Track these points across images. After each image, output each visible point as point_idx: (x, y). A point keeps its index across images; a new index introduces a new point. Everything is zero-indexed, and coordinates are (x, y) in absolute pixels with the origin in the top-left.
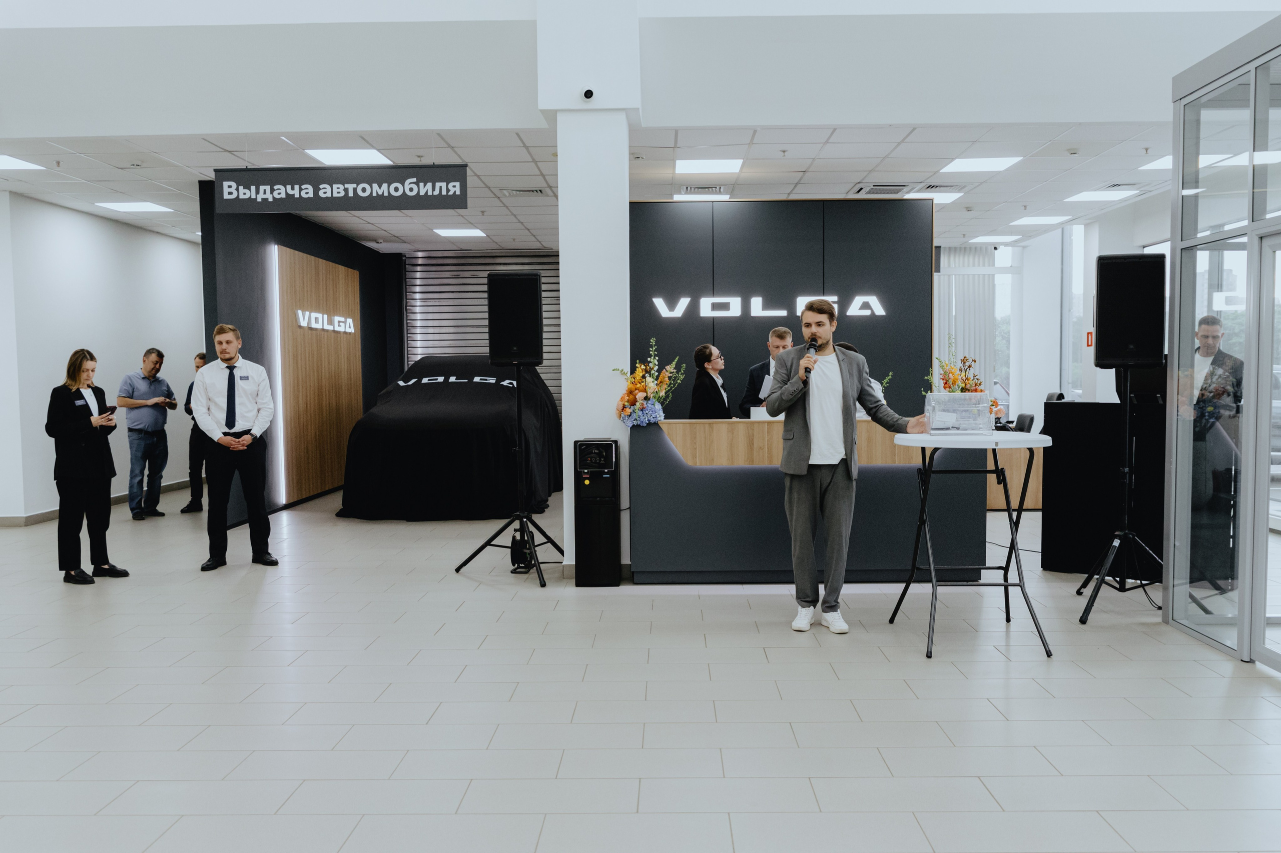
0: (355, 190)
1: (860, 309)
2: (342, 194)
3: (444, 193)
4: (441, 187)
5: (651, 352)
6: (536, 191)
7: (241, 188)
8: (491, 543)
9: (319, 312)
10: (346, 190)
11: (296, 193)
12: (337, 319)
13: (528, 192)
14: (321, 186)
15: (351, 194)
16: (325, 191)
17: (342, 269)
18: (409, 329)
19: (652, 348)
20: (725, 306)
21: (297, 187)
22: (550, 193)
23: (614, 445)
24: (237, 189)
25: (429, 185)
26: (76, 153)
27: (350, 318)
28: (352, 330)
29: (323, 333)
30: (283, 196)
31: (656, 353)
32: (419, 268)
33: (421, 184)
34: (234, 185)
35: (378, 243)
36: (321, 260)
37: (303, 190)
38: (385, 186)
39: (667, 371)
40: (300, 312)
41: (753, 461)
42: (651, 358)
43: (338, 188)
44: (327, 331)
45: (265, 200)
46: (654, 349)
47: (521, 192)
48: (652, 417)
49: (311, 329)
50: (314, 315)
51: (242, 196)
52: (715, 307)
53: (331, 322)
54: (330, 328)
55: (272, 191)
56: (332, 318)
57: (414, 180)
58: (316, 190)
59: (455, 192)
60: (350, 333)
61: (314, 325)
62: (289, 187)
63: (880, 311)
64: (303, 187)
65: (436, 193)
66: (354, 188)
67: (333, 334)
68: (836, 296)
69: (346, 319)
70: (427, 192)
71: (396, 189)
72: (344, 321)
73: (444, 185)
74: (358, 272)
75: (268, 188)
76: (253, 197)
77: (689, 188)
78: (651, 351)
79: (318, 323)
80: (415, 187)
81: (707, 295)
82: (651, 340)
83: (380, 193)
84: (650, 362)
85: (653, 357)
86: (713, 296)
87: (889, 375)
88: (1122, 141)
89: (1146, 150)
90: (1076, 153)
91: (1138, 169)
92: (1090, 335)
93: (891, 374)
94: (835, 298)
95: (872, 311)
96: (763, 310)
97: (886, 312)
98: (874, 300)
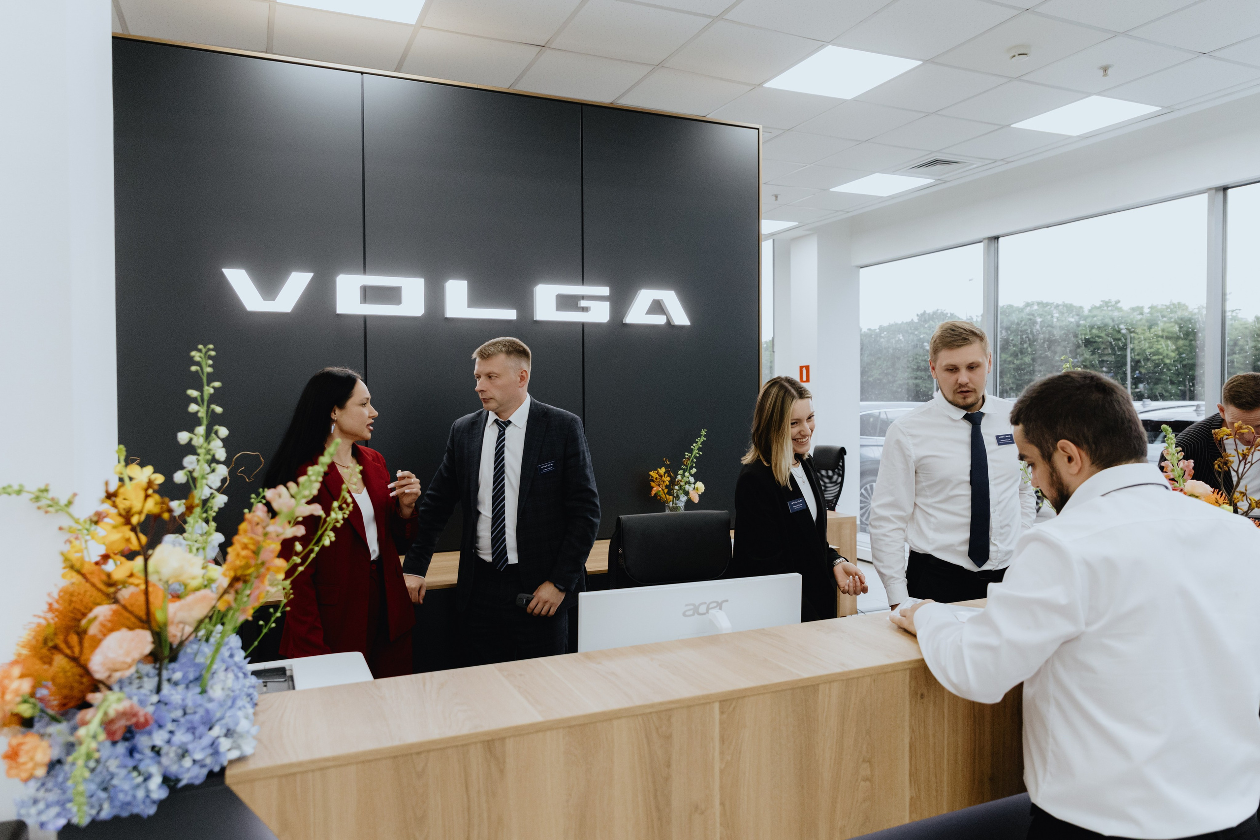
1: (647, 313)
5: (193, 408)
19: (200, 389)
31: (219, 410)
39: (273, 513)
42: (191, 430)
46: (209, 390)
48: (187, 762)
52: (368, 294)
63: (681, 318)
68: (607, 285)
78: (195, 400)
81: (349, 268)
84: (190, 449)
85: (201, 430)
86: (365, 272)
87: (701, 435)
88: (1115, 35)
89: (1105, 69)
90: (1026, 54)
91: (1012, 126)
92: (804, 369)
93: (703, 433)
94: (605, 291)
95: (667, 317)
96: (469, 306)
97: (691, 323)
98: (670, 299)
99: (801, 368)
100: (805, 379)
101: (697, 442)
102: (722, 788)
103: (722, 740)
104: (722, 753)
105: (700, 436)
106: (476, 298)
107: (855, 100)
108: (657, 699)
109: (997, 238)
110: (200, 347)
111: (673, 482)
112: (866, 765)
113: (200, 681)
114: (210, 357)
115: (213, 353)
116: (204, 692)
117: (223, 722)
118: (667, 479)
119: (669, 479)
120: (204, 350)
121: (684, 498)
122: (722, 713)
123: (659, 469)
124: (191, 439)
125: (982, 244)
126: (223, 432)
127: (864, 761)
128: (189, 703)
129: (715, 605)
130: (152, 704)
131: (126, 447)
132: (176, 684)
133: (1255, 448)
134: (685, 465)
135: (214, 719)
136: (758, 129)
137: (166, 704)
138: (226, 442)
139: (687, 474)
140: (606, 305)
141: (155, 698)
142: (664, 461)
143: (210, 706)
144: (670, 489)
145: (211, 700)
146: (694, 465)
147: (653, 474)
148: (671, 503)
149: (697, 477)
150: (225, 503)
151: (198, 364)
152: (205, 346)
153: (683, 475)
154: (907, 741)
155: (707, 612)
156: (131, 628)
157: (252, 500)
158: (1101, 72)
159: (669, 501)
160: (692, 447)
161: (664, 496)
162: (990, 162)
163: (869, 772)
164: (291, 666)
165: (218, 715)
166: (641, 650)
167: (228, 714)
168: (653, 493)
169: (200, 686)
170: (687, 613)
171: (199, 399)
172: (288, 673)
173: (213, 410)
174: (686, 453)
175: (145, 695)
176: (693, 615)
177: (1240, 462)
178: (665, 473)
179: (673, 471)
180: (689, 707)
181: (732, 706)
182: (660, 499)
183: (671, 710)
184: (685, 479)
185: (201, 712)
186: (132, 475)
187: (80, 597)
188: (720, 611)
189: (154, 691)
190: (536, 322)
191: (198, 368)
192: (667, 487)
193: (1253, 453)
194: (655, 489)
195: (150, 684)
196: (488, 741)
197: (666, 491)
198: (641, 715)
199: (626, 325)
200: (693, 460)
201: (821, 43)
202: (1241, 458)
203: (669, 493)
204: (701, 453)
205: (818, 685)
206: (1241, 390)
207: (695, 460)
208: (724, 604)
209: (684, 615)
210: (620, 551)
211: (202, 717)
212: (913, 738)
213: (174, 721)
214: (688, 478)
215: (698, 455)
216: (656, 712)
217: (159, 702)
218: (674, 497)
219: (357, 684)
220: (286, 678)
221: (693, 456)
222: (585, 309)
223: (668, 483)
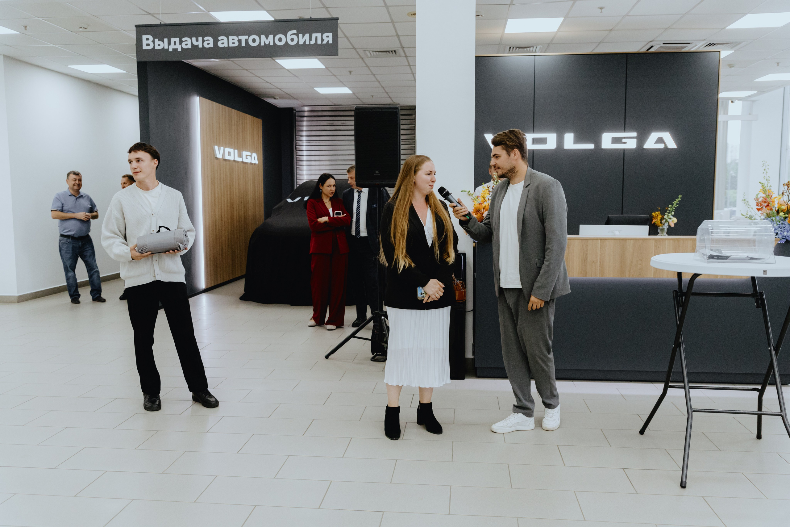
0: (247, 41)
1: (656, 143)
2: (237, 44)
3: (319, 42)
4: (316, 38)
6: (392, 51)
7: (156, 40)
8: (355, 336)
9: (231, 148)
10: (240, 41)
11: (199, 44)
12: (245, 153)
13: (385, 53)
14: (220, 38)
15: (243, 44)
16: (223, 42)
17: (249, 117)
18: (298, 162)
20: (543, 141)
21: (200, 39)
22: (403, 54)
23: (462, 257)
24: (153, 42)
25: (307, 36)
26: (35, 17)
27: (254, 153)
28: (256, 162)
29: (234, 163)
30: (190, 46)
32: (305, 119)
33: (301, 35)
34: (150, 37)
35: (275, 99)
36: (233, 110)
37: (205, 41)
38: (271, 37)
40: (216, 147)
41: (586, 273)
43: (233, 39)
44: (238, 162)
45: (175, 50)
47: (380, 53)
49: (225, 160)
50: (227, 150)
51: (157, 47)
52: (536, 141)
53: (240, 156)
54: (240, 160)
55: (181, 42)
56: (242, 152)
57: (295, 32)
58: (216, 41)
59: (328, 41)
60: (255, 164)
61: (227, 157)
62: (194, 39)
63: (672, 144)
64: (205, 39)
65: (313, 42)
66: (246, 39)
67: (242, 164)
68: (636, 132)
69: (252, 153)
70: (305, 42)
71: (280, 40)
72: (250, 155)
73: (319, 35)
74: (261, 120)
75: (177, 40)
76: (166, 47)
77: (512, 48)
79: (230, 156)
80: (295, 37)
81: (528, 131)
83: (267, 43)
86: (533, 132)
93: (680, 196)
94: (635, 134)
95: (665, 145)
96: (574, 144)
97: (677, 146)
98: (667, 136)
101: (676, 201)
102: (600, 259)
103: (601, 249)
105: (678, 198)
106: (577, 140)
107: (784, 26)
111: (663, 218)
112: (640, 261)
118: (660, 217)
121: (667, 225)
122: (601, 242)
123: (656, 212)
134: (669, 211)
136: (720, 52)
139: (670, 214)
140: (635, 141)
142: (658, 208)
144: (661, 220)
146: (673, 211)
147: (653, 214)
149: (674, 216)
153: (668, 215)
159: (660, 226)
160: (673, 203)
161: (658, 224)
168: (653, 222)
174: (670, 205)
178: (659, 214)
179: (663, 213)
180: (592, 240)
182: (656, 225)
183: (588, 239)
184: (669, 217)
190: (603, 149)
194: (654, 220)
197: (659, 222)
199: (644, 149)
201: (743, 14)
203: (661, 223)
204: (678, 206)
205: (627, 240)
207: (674, 208)
215: (676, 206)
216: (584, 239)
221: (673, 206)
222: (625, 143)
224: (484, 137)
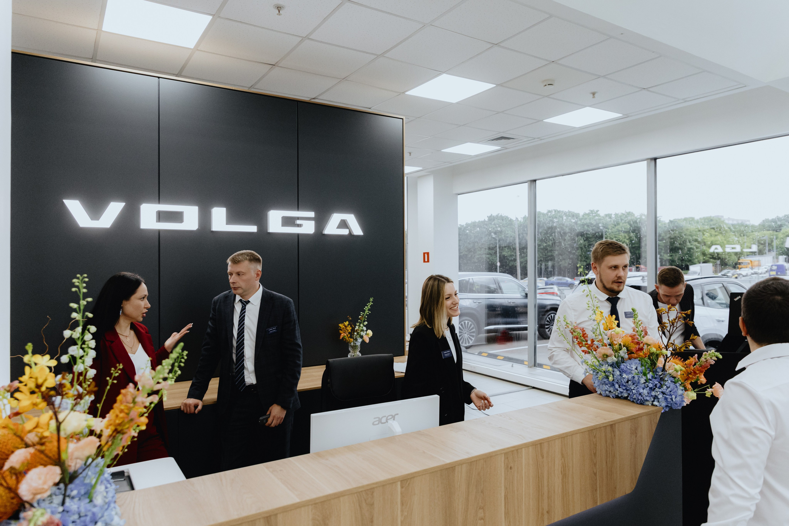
1: (338, 227)
5: (74, 315)
31: (90, 315)
46: (83, 303)
52: (162, 216)
63: (358, 231)
68: (313, 211)
78: (75, 310)
81: (149, 200)
82: (75, 280)
84: (72, 342)
85: (79, 329)
86: (159, 202)
87: (370, 301)
88: (599, 77)
89: (594, 94)
90: (552, 85)
91: (544, 121)
92: (426, 254)
93: (371, 300)
94: (312, 214)
95: (349, 230)
96: (227, 224)
97: (363, 232)
98: (351, 219)
99: (424, 254)
100: (426, 260)
101: (367, 306)
103: (402, 504)
104: (402, 511)
106: (232, 218)
107: (458, 103)
108: (365, 482)
109: (535, 181)
110: (78, 275)
111: (353, 330)
112: (481, 511)
113: (89, 495)
114: (85, 282)
115: (87, 280)
116: (91, 501)
117: (103, 519)
118: (349, 329)
119: (351, 328)
120: (81, 278)
121: (360, 340)
122: (402, 487)
123: (345, 323)
124: (72, 334)
125: (527, 183)
126: (93, 329)
127: (480, 508)
128: (82, 510)
129: (391, 417)
130: (59, 513)
131: (33, 344)
132: (73, 498)
133: (678, 320)
134: (360, 320)
135: (98, 518)
136: (403, 119)
137: (68, 512)
138: (95, 336)
139: (362, 325)
140: (313, 223)
141: (61, 509)
142: (348, 318)
143: (95, 510)
144: (351, 334)
145: (95, 506)
146: (366, 320)
147: (340, 325)
148: (352, 343)
149: (368, 327)
150: (95, 375)
151: (77, 287)
152: (81, 276)
153: (360, 326)
154: (503, 494)
155: (387, 422)
156: (45, 465)
157: (112, 371)
158: (592, 95)
159: (351, 342)
160: (365, 309)
161: (347, 339)
162: (531, 139)
163: (483, 515)
164: (128, 469)
165: (100, 515)
166: (350, 448)
167: (106, 514)
168: (341, 337)
169: (88, 498)
170: (375, 423)
171: (78, 310)
172: (126, 474)
173: (87, 316)
174: (361, 313)
175: (55, 507)
176: (379, 424)
177: (671, 326)
178: (348, 325)
179: (353, 323)
180: (383, 486)
181: (408, 483)
182: (345, 341)
183: (374, 488)
184: (361, 328)
185: (90, 514)
186: (36, 362)
187: (5, 444)
188: (394, 421)
189: (61, 504)
190: (269, 233)
191: (77, 289)
192: (349, 333)
193: (677, 322)
194: (342, 335)
195: (58, 499)
196: (267, 517)
197: (349, 335)
198: (356, 493)
199: (324, 234)
200: (365, 316)
201: (439, 73)
202: (671, 324)
203: (351, 337)
204: (370, 312)
205: (455, 466)
206: (668, 276)
207: (366, 317)
208: (396, 416)
209: (373, 424)
210: (329, 380)
211: (91, 518)
212: (506, 492)
213: (73, 522)
214: (362, 327)
215: (368, 314)
216: (365, 490)
217: (63, 511)
218: (354, 339)
219: (178, 482)
220: (125, 478)
221: (365, 314)
222: (299, 226)
223: (350, 331)
224: (63, 202)
